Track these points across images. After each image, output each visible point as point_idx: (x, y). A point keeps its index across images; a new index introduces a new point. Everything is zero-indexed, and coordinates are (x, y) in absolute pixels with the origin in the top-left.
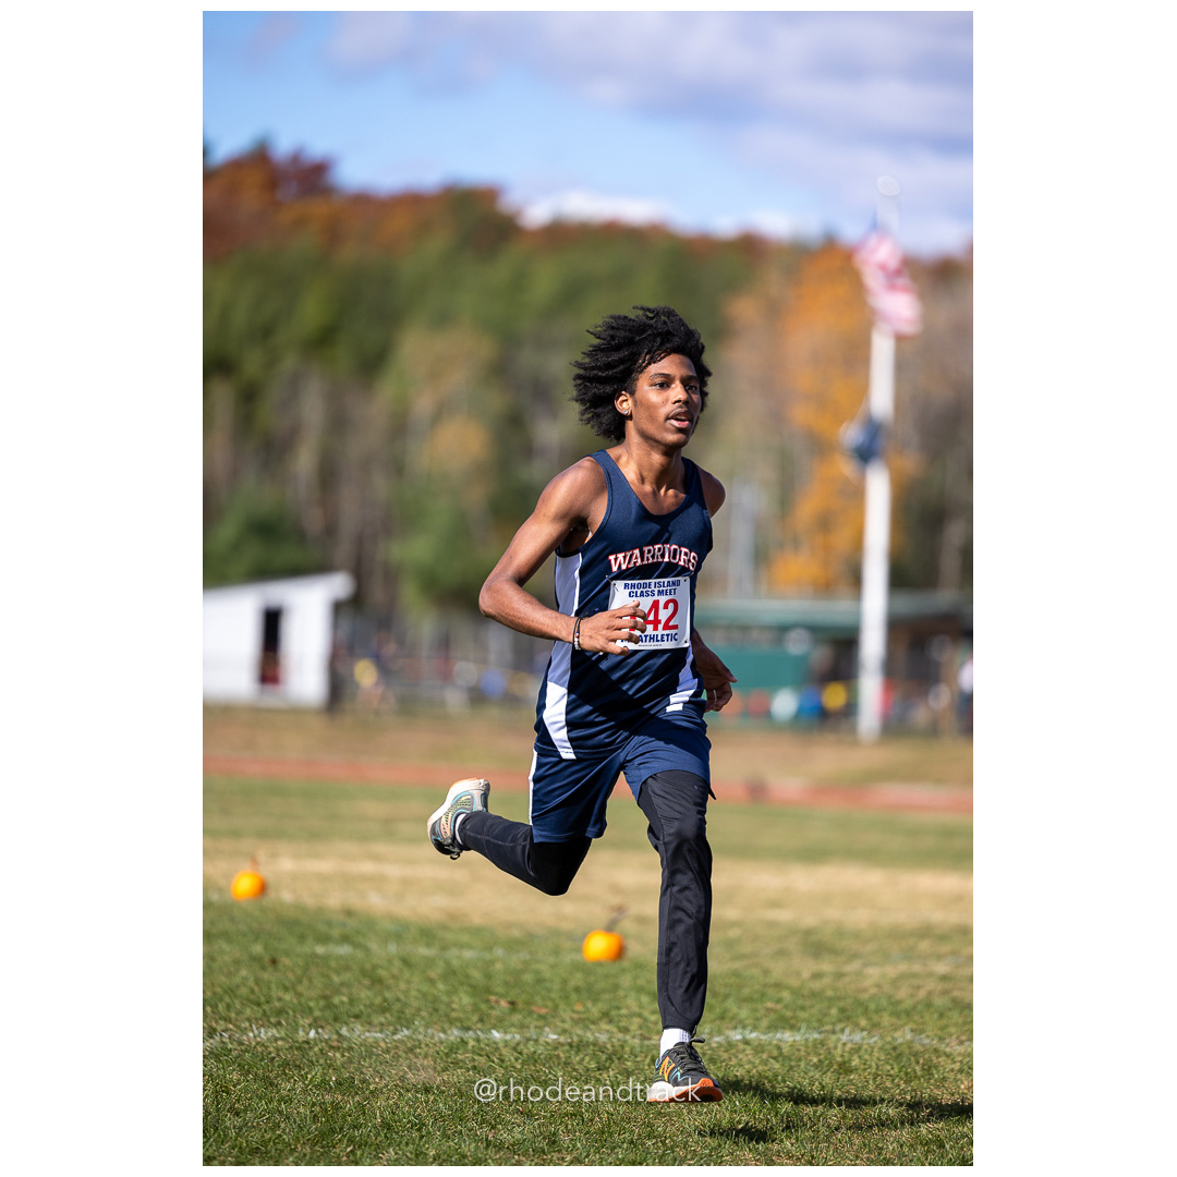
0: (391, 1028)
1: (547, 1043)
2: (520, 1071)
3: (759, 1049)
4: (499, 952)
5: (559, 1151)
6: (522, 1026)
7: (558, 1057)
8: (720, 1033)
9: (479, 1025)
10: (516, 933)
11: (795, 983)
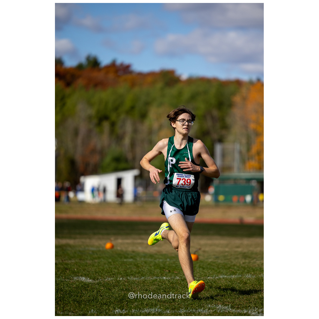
0: (140, 277)
1: (176, 279)
2: (169, 286)
3: (226, 279)
4: (168, 260)
5: (175, 302)
6: (171, 276)
7: (178, 282)
8: (218, 276)
9: (161, 276)
10: (173, 255)
11: (238, 265)
